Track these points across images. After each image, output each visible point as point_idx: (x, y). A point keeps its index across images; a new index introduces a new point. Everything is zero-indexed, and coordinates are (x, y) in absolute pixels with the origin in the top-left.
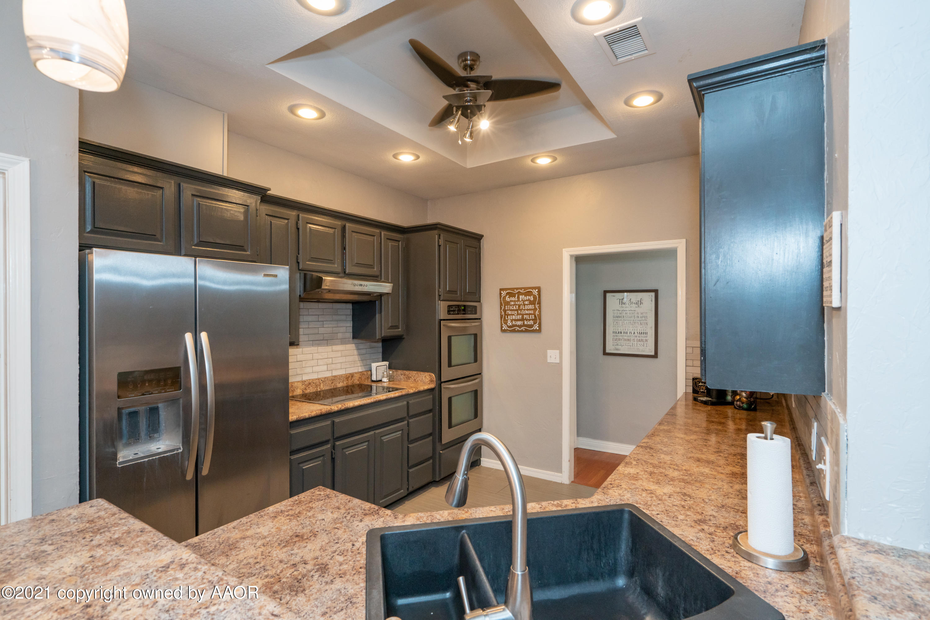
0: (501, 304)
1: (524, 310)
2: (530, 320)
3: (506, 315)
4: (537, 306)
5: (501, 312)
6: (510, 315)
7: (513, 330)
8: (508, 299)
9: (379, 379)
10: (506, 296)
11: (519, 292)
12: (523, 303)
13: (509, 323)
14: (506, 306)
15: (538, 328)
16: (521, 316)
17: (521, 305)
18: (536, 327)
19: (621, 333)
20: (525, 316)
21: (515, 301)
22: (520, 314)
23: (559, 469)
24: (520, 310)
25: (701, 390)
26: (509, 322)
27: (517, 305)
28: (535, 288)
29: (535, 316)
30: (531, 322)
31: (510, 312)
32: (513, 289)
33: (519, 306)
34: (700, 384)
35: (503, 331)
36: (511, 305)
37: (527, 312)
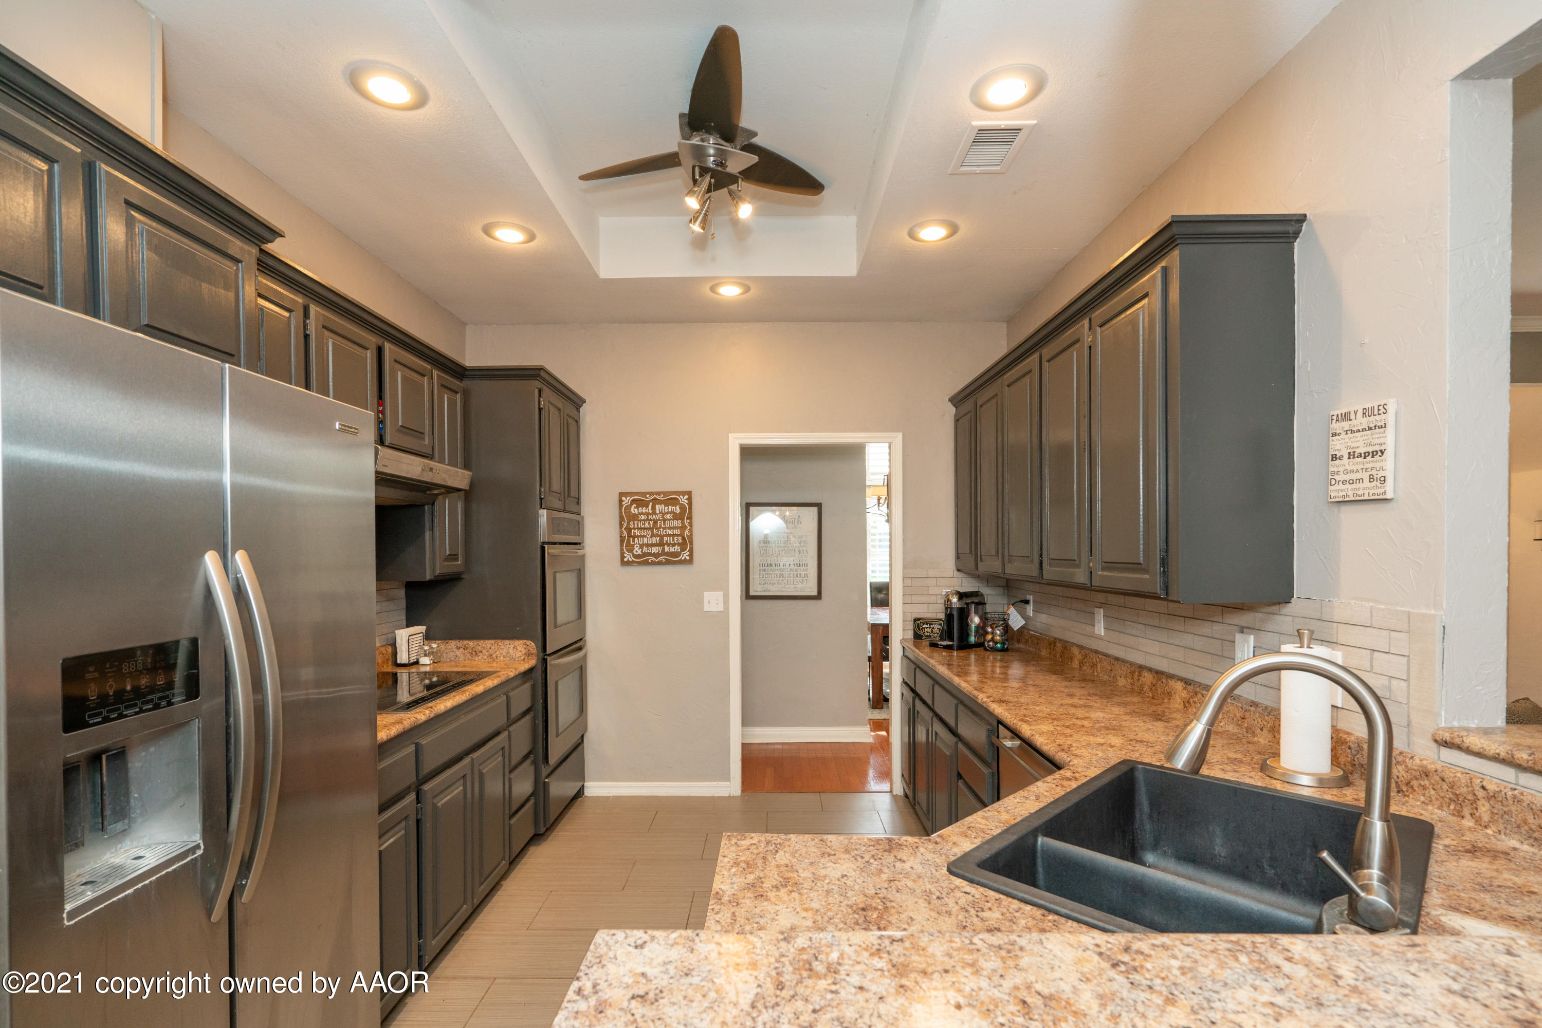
0: (621, 519)
1: (665, 528)
2: (674, 545)
3: (631, 536)
4: (686, 522)
5: (621, 533)
6: (638, 537)
7: (643, 561)
8: (634, 510)
9: (413, 659)
10: (631, 504)
11: (655, 499)
12: (663, 517)
13: (637, 551)
14: (631, 523)
15: (688, 558)
16: (658, 539)
17: (659, 520)
18: (685, 556)
19: (771, 565)
20: (665, 539)
21: (647, 514)
22: (657, 535)
23: (726, 777)
24: (656, 529)
25: (926, 634)
26: (636, 549)
27: (651, 520)
28: (683, 493)
29: (683, 538)
30: (677, 548)
31: (638, 533)
32: (644, 494)
33: (655, 522)
34: (925, 626)
35: (624, 563)
36: (641, 521)
37: (668, 532)
